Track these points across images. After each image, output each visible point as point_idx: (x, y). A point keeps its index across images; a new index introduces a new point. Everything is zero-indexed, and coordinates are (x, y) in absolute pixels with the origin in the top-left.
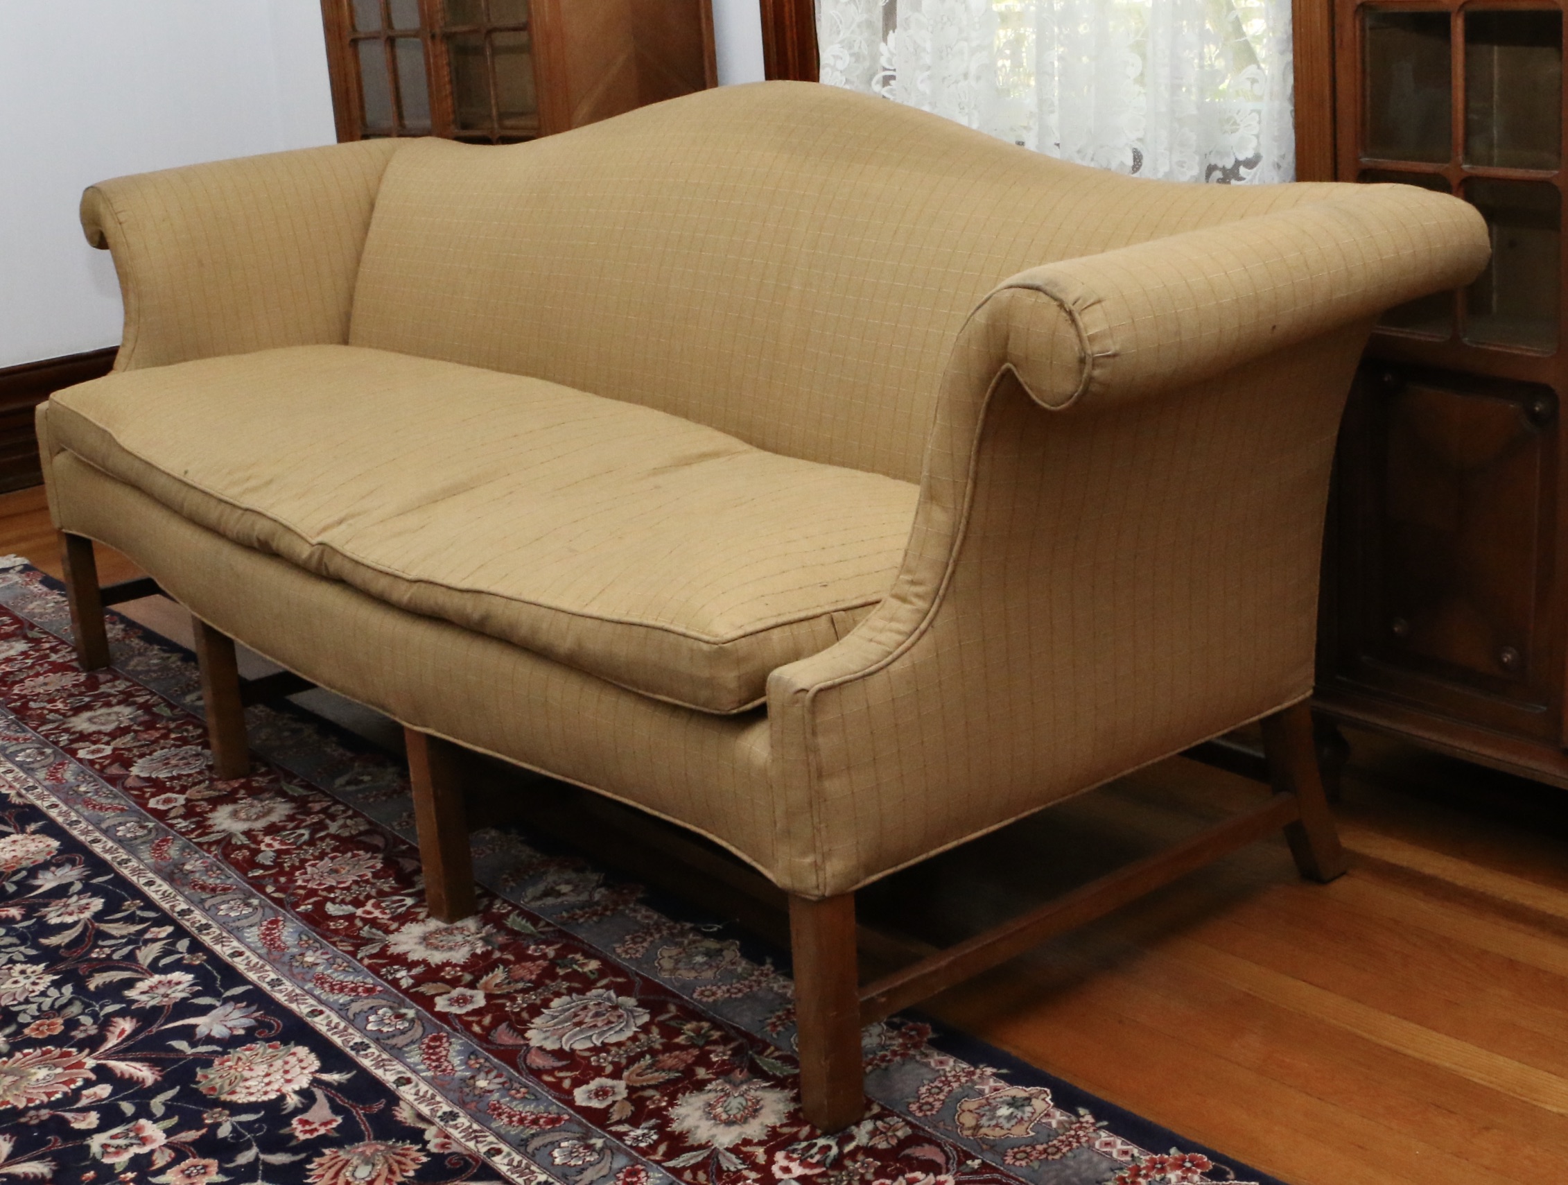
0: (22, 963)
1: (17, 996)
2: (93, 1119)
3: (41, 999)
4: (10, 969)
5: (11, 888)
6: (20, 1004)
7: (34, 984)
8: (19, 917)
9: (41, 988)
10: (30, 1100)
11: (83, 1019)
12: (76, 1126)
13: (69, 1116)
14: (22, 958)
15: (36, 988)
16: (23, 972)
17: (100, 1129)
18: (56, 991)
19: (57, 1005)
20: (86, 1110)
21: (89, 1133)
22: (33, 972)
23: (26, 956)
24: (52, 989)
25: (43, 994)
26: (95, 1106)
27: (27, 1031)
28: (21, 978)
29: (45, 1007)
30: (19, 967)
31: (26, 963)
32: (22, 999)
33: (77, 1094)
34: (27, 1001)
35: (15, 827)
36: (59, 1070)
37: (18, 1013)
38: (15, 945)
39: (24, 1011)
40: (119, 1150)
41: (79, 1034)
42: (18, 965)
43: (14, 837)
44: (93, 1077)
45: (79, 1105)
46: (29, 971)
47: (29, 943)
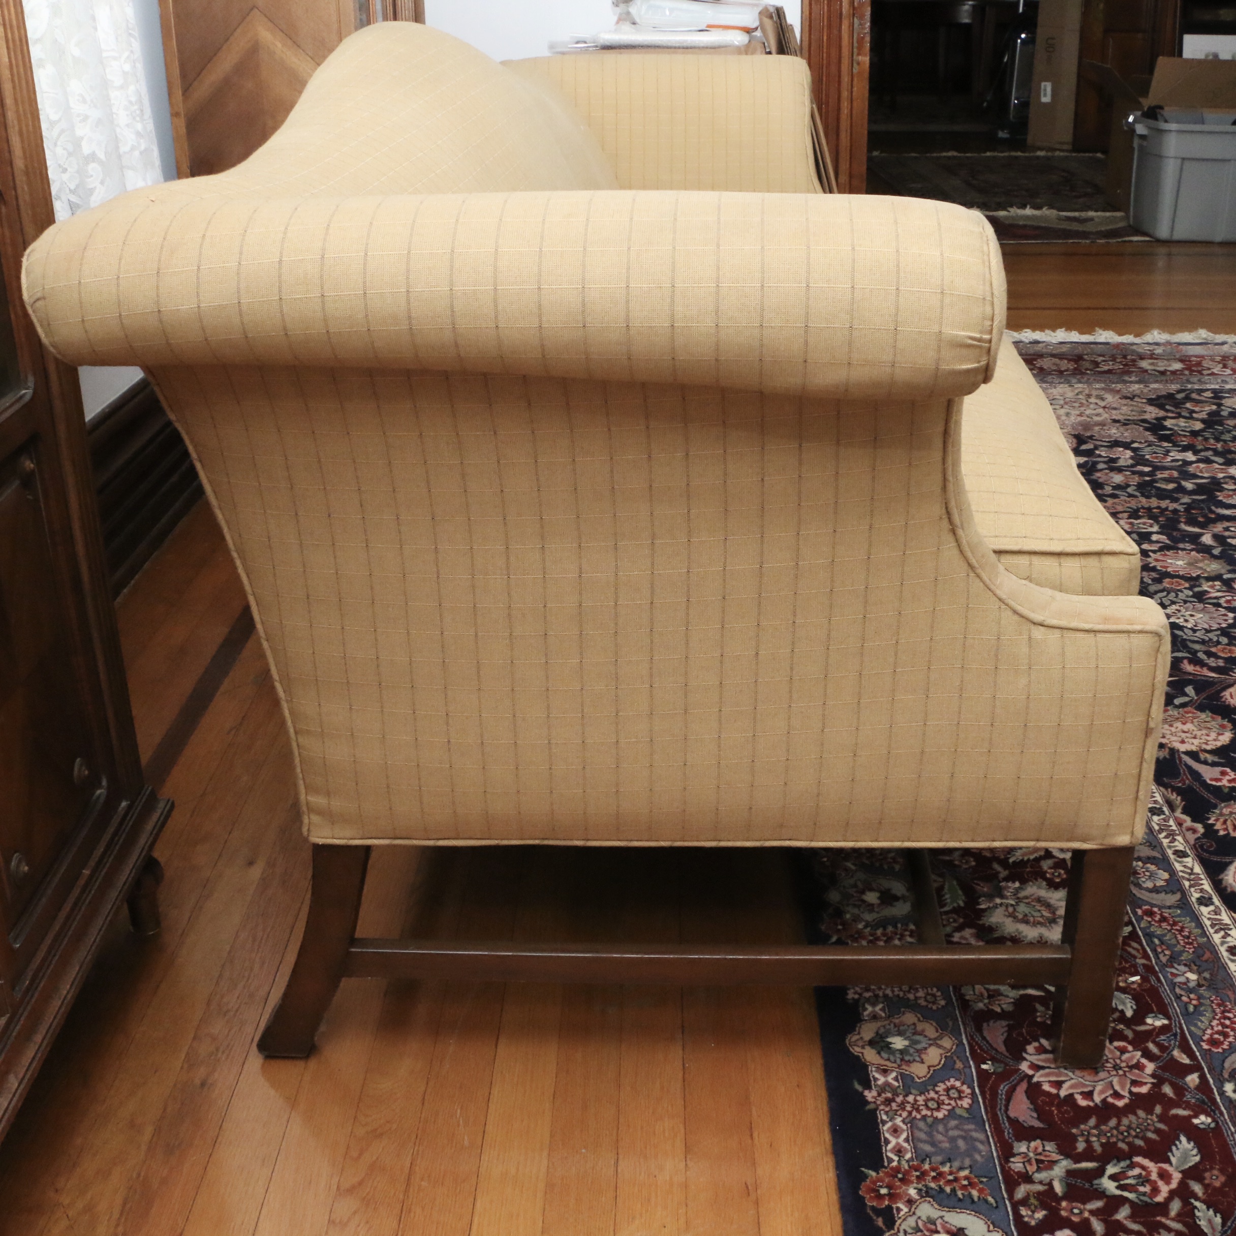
0: (1186, 627)
1: (1192, 606)
2: (1154, 537)
3: (1175, 599)
4: (1195, 626)
5: (1190, 690)
6: (1191, 602)
7: (1179, 611)
8: (1185, 662)
9: (1174, 607)
10: (1189, 554)
11: (1150, 582)
12: (1164, 537)
13: (1167, 542)
14: (1185, 630)
15: (1178, 608)
16: (1186, 621)
17: (1152, 533)
18: (1164, 602)
19: (1165, 593)
20: (1157, 542)
21: (1157, 533)
22: (1179, 618)
23: (1183, 631)
24: (1167, 604)
25: (1173, 603)
26: (1151, 542)
27: (1187, 585)
28: (1188, 618)
29: (1173, 594)
30: (1189, 626)
31: (1183, 627)
32: (1188, 604)
33: (1161, 549)
34: (1185, 602)
35: (1180, 759)
36: (1169, 561)
37: (1191, 597)
38: (1190, 641)
39: (1187, 596)
40: (1144, 524)
41: (1154, 575)
42: (1189, 627)
43: (1183, 748)
44: (1151, 554)
45: (1161, 545)
46: (1182, 620)
47: (1179, 639)
